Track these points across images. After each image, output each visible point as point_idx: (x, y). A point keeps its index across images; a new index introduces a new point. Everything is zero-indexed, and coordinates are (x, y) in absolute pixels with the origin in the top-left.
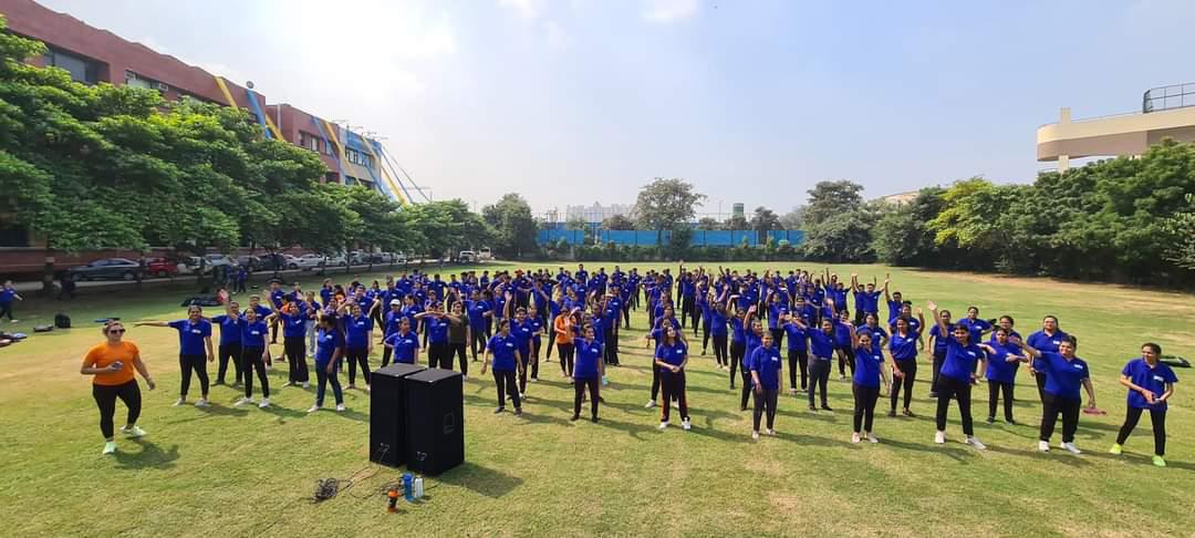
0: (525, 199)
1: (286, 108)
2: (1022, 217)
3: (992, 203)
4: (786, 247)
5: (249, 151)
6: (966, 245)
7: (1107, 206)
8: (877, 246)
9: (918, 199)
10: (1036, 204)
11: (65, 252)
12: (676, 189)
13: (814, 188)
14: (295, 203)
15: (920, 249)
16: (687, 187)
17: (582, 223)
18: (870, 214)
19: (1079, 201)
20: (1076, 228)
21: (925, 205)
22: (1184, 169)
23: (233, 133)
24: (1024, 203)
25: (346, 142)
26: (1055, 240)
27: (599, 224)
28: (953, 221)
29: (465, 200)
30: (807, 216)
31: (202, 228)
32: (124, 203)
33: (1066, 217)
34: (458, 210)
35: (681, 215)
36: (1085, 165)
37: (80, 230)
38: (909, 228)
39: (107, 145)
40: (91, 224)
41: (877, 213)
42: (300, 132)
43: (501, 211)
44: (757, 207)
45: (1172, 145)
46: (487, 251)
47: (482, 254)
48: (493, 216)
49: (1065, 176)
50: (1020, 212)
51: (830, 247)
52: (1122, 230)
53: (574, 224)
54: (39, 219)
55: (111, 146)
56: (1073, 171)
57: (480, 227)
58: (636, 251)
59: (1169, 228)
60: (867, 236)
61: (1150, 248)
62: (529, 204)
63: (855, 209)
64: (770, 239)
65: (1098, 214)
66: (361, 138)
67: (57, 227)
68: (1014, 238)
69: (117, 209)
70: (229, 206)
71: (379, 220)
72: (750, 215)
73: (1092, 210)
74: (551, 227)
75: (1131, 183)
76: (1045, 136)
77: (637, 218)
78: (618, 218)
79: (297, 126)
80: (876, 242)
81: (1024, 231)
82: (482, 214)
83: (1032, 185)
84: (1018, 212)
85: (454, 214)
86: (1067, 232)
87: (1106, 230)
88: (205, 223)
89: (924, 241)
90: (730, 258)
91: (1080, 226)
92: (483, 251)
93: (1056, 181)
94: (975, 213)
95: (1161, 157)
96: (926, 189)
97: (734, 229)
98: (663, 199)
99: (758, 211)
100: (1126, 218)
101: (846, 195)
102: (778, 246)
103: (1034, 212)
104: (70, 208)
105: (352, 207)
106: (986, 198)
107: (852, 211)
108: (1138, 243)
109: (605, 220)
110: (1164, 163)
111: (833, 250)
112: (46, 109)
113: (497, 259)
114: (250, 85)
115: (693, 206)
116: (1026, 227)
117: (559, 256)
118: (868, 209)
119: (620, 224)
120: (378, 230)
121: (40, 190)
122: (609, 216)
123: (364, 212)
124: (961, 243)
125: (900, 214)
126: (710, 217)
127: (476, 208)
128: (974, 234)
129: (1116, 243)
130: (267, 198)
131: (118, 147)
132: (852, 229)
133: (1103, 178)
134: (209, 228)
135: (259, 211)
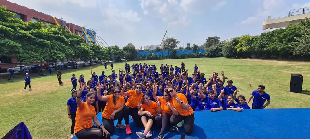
0: (133, 44)
1: (71, 24)
2: (257, 44)
3: (250, 41)
4: (200, 54)
5: (65, 36)
6: (244, 52)
7: (277, 41)
8: (223, 53)
9: (233, 41)
10: (260, 41)
11: (27, 63)
12: (172, 40)
13: (208, 39)
14: (78, 49)
15: (233, 53)
16: (175, 40)
17: (149, 50)
18: (221, 45)
19: (271, 40)
20: (269, 46)
21: (234, 42)
22: (295, 31)
23: (61, 32)
24: (258, 41)
25: (87, 32)
26: (265, 50)
27: (153, 50)
28: (241, 46)
29: (118, 46)
30: (206, 46)
31: (57, 56)
32: (38, 51)
33: (267, 44)
34: (117, 48)
35: (174, 47)
36: (272, 31)
37: (29, 58)
38: (230, 48)
39: (33, 37)
40: (32, 57)
41: (223, 44)
42: (75, 30)
43: (127, 48)
44: (193, 44)
45: (292, 25)
46: (125, 58)
47: (123, 59)
48: (126, 49)
49: (267, 34)
50: (257, 43)
51: (211, 54)
52: (280, 47)
53: (146, 50)
54: (20, 56)
55: (34, 37)
56: (269, 32)
57: (122, 52)
58: (163, 57)
59: (291, 46)
60: (221, 50)
61: (286, 51)
62: (135, 46)
63: (218, 44)
64: (196, 52)
65: (275, 43)
66: (90, 31)
67: (25, 57)
68: (255, 49)
69: (37, 53)
70: (62, 50)
71: (97, 52)
72: (191, 46)
73: (273, 42)
74: (141, 51)
75: (282, 35)
76: (264, 23)
77: (163, 48)
78: (157, 48)
79: (74, 29)
80: (222, 52)
81: (257, 48)
82: (123, 49)
83: (260, 36)
84: (256, 43)
85: (116, 49)
86: (268, 47)
87: (276, 47)
88: (58, 55)
89: (234, 51)
90: (187, 57)
91: (270, 46)
92: (124, 58)
93: (266, 35)
94: (246, 44)
95: (289, 28)
96: (235, 38)
97: (188, 50)
98: (169, 43)
99: (193, 45)
100: (281, 43)
101: (216, 40)
102: (199, 54)
103: (260, 43)
104: (26, 53)
105: (91, 49)
106: (249, 40)
107: (217, 44)
108: (283, 49)
109: (154, 49)
110: (290, 30)
111: (212, 54)
112: (18, 29)
113: (127, 60)
114: (62, 18)
115: (177, 44)
116: (258, 47)
117: (143, 59)
118: (221, 44)
119: (158, 50)
120: (97, 54)
121: (20, 49)
122: (155, 48)
123: (94, 50)
124: (243, 51)
125: (229, 44)
126: (181, 47)
127: (121, 48)
128: (246, 49)
129: (279, 50)
130: (71, 48)
131: (36, 38)
132: (217, 49)
133: (276, 34)
134: (59, 56)
135: (70, 51)
